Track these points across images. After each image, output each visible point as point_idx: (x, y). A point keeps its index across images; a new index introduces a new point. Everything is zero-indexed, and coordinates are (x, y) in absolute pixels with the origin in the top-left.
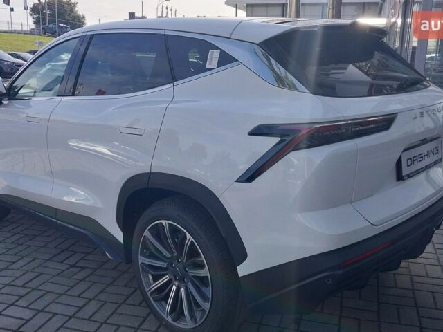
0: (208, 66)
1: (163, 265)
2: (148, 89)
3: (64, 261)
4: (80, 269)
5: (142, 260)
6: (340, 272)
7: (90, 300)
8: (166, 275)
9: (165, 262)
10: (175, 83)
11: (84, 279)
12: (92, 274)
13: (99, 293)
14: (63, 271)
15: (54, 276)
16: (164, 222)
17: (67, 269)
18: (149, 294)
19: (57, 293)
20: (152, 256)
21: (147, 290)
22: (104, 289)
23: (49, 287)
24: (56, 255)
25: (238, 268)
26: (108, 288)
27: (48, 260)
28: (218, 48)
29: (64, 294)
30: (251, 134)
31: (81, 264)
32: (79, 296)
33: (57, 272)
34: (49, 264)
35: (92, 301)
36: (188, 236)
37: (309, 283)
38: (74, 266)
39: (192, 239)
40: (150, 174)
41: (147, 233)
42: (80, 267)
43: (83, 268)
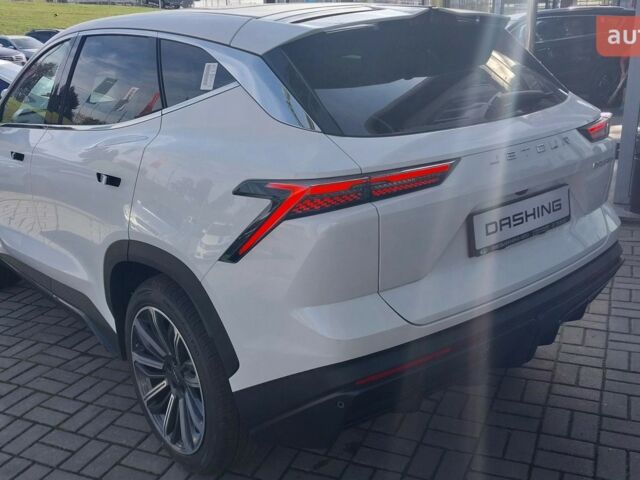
0: (202, 88)
1: (159, 366)
2: (136, 117)
3: (74, 346)
4: (91, 358)
5: (135, 357)
6: (356, 393)
7: (88, 404)
8: (163, 379)
9: (161, 362)
10: (165, 111)
11: (90, 374)
12: (103, 366)
13: (102, 396)
14: (69, 361)
15: (53, 368)
16: (153, 310)
17: (73, 359)
18: (145, 403)
19: (47, 393)
20: (146, 353)
21: (144, 397)
22: (111, 389)
23: (42, 384)
24: (66, 338)
25: (231, 380)
26: (117, 388)
27: (52, 345)
28: (215, 61)
29: (57, 395)
30: (237, 192)
31: (94, 352)
32: (74, 399)
33: (59, 362)
34: (54, 351)
35: (90, 407)
36: (176, 331)
37: (325, 402)
38: (83, 354)
39: (180, 336)
40: (129, 242)
41: (136, 322)
42: (92, 356)
43: (96, 357)
